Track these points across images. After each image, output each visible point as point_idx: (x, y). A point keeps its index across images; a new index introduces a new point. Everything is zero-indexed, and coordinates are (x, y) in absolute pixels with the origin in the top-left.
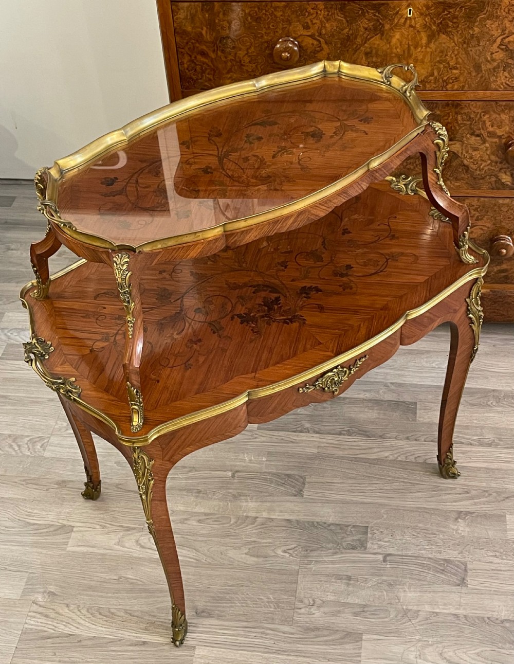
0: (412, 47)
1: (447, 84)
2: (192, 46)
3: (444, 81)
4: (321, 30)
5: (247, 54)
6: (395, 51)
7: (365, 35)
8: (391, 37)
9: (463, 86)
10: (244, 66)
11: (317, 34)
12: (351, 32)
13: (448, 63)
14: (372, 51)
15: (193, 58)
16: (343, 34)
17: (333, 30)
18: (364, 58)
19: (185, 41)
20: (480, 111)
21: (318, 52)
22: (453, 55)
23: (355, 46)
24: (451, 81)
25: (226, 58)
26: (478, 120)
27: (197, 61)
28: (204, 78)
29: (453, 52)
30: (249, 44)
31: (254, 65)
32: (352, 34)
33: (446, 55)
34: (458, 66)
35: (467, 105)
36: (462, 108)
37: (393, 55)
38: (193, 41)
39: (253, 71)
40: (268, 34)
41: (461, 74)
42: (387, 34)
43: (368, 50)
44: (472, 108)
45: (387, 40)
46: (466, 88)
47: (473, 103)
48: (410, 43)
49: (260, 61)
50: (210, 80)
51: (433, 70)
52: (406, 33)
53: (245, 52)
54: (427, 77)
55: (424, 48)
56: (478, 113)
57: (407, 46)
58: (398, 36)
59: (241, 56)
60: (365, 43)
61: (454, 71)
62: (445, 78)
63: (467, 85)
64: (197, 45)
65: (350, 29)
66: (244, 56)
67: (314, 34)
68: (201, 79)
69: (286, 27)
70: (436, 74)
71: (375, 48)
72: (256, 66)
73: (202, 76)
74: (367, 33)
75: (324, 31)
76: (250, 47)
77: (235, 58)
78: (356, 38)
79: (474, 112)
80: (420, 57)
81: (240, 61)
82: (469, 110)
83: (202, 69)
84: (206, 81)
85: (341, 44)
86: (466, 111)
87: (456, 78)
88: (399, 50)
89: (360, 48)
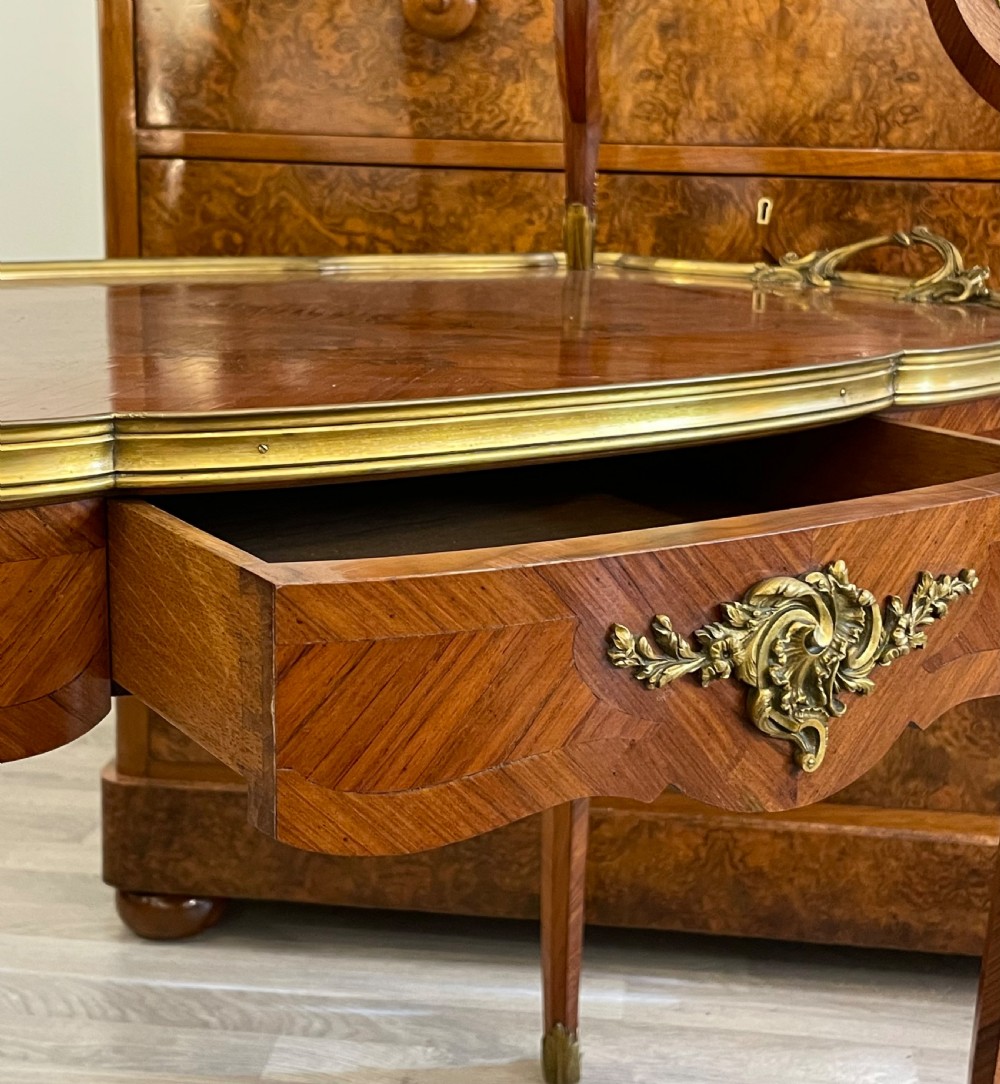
0: (791, 10)
1: (889, 128)
3: (880, 117)
5: (330, 20)
6: (742, 21)
9: (935, 135)
10: (319, 57)
13: (893, 63)
14: (678, 20)
18: (656, 42)
20: (983, 212)
21: (530, 18)
22: (906, 39)
24: (900, 118)
25: (270, 30)
26: (981, 241)
28: (204, 94)
29: (906, 27)
31: (347, 57)
33: (887, 37)
34: (920, 71)
35: (948, 194)
36: (932, 204)
37: (738, 33)
39: (342, 75)
41: (928, 95)
43: (669, 16)
44: (962, 204)
46: (942, 141)
47: (963, 186)
49: (365, 43)
50: (220, 99)
51: (849, 81)
53: (326, 15)
54: (831, 105)
55: (824, 12)
56: (978, 219)
59: (313, 26)
61: (910, 88)
62: (884, 108)
63: (946, 133)
66: (322, 27)
68: (193, 96)
70: (857, 94)
71: (689, 11)
72: (354, 59)
73: (199, 87)
77: (295, 31)
79: (968, 217)
80: (815, 42)
81: (310, 43)
82: (952, 211)
83: (198, 66)
84: (209, 103)
86: (943, 213)
87: (915, 109)
88: (755, 17)
89: (644, 11)
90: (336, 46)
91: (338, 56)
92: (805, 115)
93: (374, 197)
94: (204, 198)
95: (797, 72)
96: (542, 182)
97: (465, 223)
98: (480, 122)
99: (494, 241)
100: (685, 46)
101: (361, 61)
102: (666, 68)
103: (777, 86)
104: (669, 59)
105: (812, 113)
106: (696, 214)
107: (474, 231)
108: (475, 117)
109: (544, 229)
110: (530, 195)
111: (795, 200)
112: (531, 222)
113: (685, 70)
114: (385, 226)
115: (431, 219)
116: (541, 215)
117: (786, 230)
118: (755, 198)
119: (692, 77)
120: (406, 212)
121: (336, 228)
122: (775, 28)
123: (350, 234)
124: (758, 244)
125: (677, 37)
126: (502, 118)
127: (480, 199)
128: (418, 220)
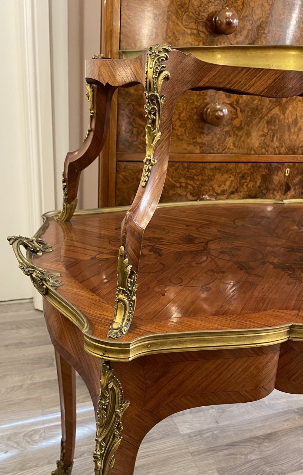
0: (298, 118)
2: (132, 108)
4: (239, 100)
6: (287, 121)
7: (269, 106)
8: (286, 109)
11: (235, 103)
12: (259, 103)
14: (272, 120)
15: (131, 120)
16: (254, 104)
17: (247, 100)
18: (266, 126)
19: (127, 103)
21: (234, 119)
23: (260, 115)
27: (135, 123)
28: (139, 141)
30: (181, 109)
31: (183, 130)
32: (260, 105)
38: (134, 103)
39: (181, 135)
40: (198, 101)
42: (284, 106)
45: (283, 111)
48: (298, 115)
49: (188, 125)
52: (296, 106)
53: (178, 117)
57: (295, 117)
58: (290, 108)
60: (268, 113)
64: (137, 107)
65: (259, 100)
66: (176, 120)
67: (234, 103)
68: (136, 141)
69: (213, 95)
71: (274, 118)
72: (185, 130)
73: (137, 138)
74: (271, 104)
75: (240, 102)
76: (182, 112)
78: (262, 109)
83: (138, 132)
84: (140, 144)
85: (252, 113)
88: (290, 120)
89: (264, 117)
90: (180, 126)
91: (180, 129)
92: (299, 146)
93: (188, 171)
94: (137, 174)
95: (298, 135)
96: (234, 166)
97: (213, 178)
98: (219, 149)
99: (220, 183)
100: (273, 128)
101: (187, 131)
102: (267, 133)
103: (293, 138)
104: (268, 131)
105: (300, 146)
106: (272, 173)
107: (215, 180)
108: (218, 147)
109: (233, 179)
110: (231, 170)
111: (295, 169)
112: (230, 177)
113: (272, 134)
114: (191, 180)
115: (204, 177)
116: (233, 175)
117: (292, 177)
118: (286, 168)
119: (274, 136)
120: (197, 176)
121: (177, 181)
122: (294, 123)
123: (180, 183)
124: (285, 181)
125: (271, 125)
126: (225, 147)
127: (217, 171)
128: (200, 178)
